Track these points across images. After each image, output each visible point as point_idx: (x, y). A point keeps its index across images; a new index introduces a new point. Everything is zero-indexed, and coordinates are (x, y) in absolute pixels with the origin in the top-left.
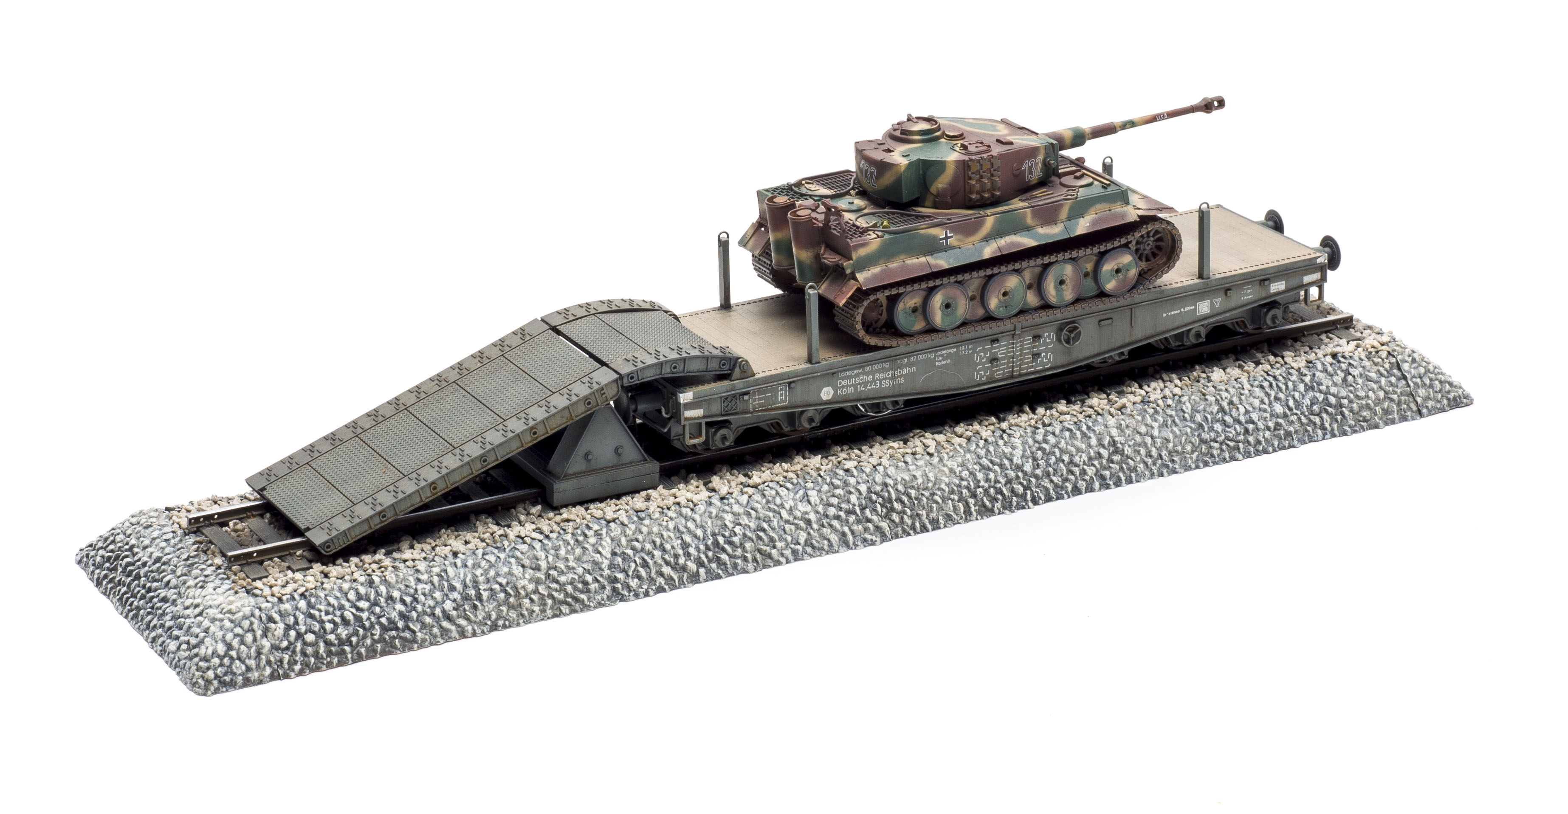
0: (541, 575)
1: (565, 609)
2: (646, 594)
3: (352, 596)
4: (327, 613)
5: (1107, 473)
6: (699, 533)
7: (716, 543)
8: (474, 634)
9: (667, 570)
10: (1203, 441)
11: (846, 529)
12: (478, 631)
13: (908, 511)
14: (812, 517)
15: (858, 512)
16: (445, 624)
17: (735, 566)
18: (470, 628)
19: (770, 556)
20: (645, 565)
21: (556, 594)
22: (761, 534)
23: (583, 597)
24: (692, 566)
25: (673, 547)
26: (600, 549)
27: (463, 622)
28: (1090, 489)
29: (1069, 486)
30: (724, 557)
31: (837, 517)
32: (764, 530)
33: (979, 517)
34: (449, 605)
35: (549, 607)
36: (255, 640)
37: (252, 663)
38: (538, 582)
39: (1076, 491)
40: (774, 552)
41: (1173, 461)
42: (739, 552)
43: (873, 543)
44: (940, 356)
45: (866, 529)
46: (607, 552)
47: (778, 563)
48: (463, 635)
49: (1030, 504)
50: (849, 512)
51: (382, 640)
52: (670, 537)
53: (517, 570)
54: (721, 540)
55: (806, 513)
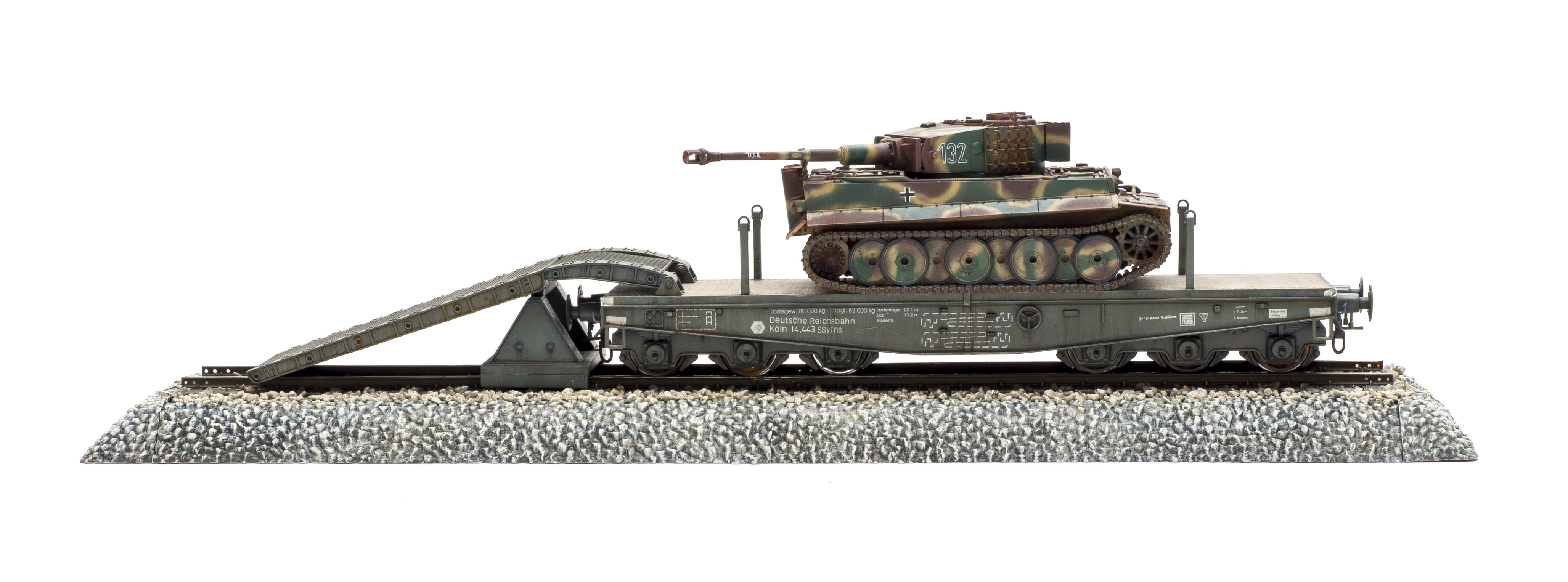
0: (420, 429)
1: (428, 458)
2: (509, 461)
3: (246, 413)
4: (218, 421)
5: (1022, 448)
6: (585, 423)
7: (596, 434)
8: (336, 461)
9: (538, 446)
10: (1140, 439)
11: (728, 446)
12: (340, 459)
13: (799, 442)
14: (700, 430)
15: (748, 433)
16: (315, 449)
17: (605, 455)
18: (333, 456)
19: (642, 453)
20: (520, 438)
21: (425, 444)
22: (643, 435)
23: (449, 451)
24: (563, 446)
25: (554, 429)
26: (485, 418)
27: (330, 450)
28: (997, 458)
29: (976, 452)
30: (598, 445)
31: (726, 435)
32: (648, 432)
33: (870, 461)
34: (324, 435)
35: (413, 453)
36: (145, 429)
37: (133, 446)
38: (416, 433)
39: (983, 457)
40: (647, 451)
41: (1100, 451)
42: (614, 444)
43: (750, 461)
44: (882, 313)
45: (748, 450)
46: (489, 422)
47: (649, 461)
48: (326, 461)
49: (928, 459)
50: (739, 433)
51: (252, 450)
52: (555, 421)
53: (401, 420)
54: (601, 431)
55: (696, 426)
